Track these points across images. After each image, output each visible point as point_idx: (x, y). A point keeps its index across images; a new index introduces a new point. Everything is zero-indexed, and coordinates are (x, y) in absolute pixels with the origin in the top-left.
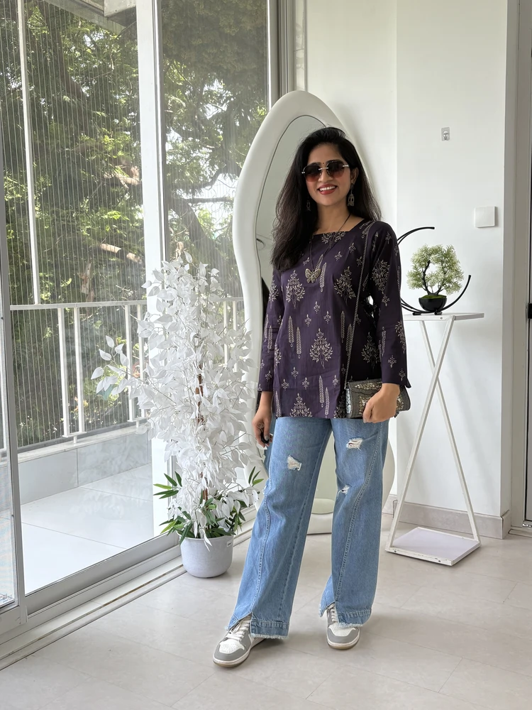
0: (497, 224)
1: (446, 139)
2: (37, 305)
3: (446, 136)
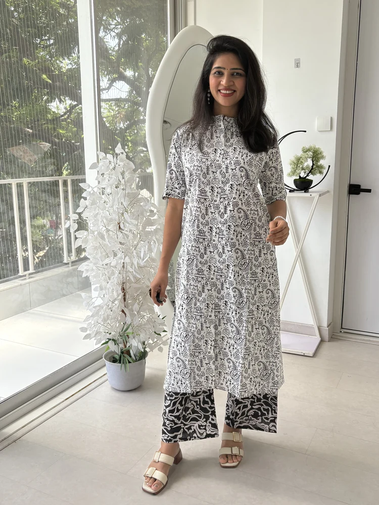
0: (331, 129)
3: (297, 65)
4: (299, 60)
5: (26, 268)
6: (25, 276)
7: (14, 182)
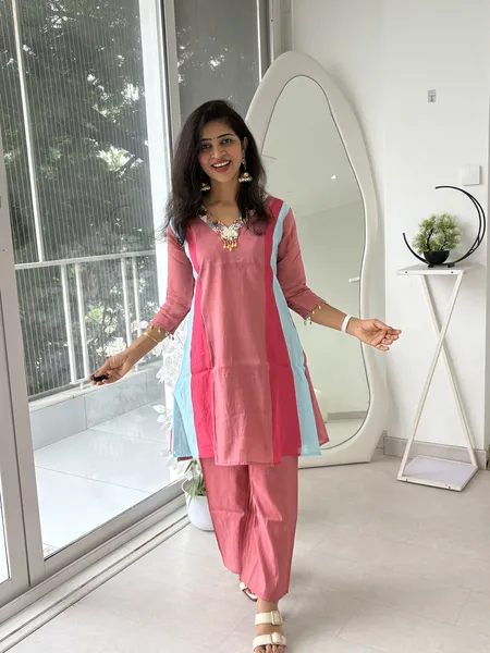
0: (481, 183)
1: (432, 101)
2: (41, 262)
3: (432, 98)
4: (433, 91)
5: (80, 375)
6: (79, 385)
7: (62, 263)
